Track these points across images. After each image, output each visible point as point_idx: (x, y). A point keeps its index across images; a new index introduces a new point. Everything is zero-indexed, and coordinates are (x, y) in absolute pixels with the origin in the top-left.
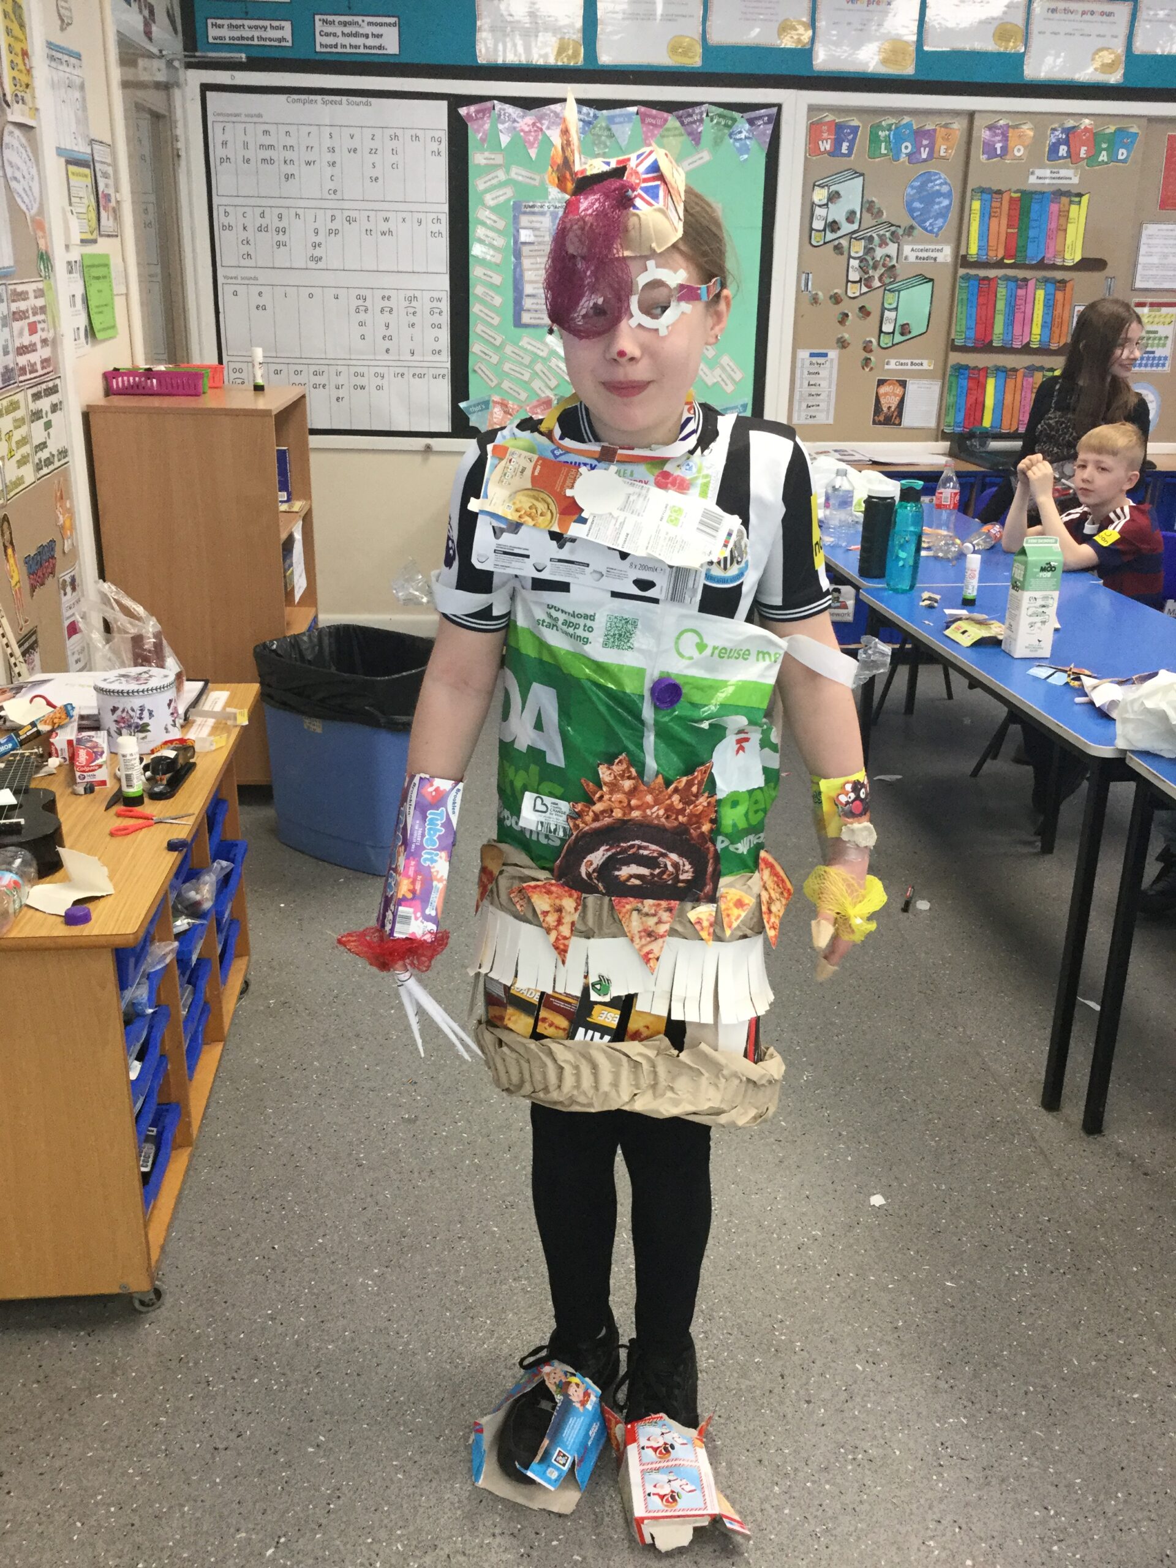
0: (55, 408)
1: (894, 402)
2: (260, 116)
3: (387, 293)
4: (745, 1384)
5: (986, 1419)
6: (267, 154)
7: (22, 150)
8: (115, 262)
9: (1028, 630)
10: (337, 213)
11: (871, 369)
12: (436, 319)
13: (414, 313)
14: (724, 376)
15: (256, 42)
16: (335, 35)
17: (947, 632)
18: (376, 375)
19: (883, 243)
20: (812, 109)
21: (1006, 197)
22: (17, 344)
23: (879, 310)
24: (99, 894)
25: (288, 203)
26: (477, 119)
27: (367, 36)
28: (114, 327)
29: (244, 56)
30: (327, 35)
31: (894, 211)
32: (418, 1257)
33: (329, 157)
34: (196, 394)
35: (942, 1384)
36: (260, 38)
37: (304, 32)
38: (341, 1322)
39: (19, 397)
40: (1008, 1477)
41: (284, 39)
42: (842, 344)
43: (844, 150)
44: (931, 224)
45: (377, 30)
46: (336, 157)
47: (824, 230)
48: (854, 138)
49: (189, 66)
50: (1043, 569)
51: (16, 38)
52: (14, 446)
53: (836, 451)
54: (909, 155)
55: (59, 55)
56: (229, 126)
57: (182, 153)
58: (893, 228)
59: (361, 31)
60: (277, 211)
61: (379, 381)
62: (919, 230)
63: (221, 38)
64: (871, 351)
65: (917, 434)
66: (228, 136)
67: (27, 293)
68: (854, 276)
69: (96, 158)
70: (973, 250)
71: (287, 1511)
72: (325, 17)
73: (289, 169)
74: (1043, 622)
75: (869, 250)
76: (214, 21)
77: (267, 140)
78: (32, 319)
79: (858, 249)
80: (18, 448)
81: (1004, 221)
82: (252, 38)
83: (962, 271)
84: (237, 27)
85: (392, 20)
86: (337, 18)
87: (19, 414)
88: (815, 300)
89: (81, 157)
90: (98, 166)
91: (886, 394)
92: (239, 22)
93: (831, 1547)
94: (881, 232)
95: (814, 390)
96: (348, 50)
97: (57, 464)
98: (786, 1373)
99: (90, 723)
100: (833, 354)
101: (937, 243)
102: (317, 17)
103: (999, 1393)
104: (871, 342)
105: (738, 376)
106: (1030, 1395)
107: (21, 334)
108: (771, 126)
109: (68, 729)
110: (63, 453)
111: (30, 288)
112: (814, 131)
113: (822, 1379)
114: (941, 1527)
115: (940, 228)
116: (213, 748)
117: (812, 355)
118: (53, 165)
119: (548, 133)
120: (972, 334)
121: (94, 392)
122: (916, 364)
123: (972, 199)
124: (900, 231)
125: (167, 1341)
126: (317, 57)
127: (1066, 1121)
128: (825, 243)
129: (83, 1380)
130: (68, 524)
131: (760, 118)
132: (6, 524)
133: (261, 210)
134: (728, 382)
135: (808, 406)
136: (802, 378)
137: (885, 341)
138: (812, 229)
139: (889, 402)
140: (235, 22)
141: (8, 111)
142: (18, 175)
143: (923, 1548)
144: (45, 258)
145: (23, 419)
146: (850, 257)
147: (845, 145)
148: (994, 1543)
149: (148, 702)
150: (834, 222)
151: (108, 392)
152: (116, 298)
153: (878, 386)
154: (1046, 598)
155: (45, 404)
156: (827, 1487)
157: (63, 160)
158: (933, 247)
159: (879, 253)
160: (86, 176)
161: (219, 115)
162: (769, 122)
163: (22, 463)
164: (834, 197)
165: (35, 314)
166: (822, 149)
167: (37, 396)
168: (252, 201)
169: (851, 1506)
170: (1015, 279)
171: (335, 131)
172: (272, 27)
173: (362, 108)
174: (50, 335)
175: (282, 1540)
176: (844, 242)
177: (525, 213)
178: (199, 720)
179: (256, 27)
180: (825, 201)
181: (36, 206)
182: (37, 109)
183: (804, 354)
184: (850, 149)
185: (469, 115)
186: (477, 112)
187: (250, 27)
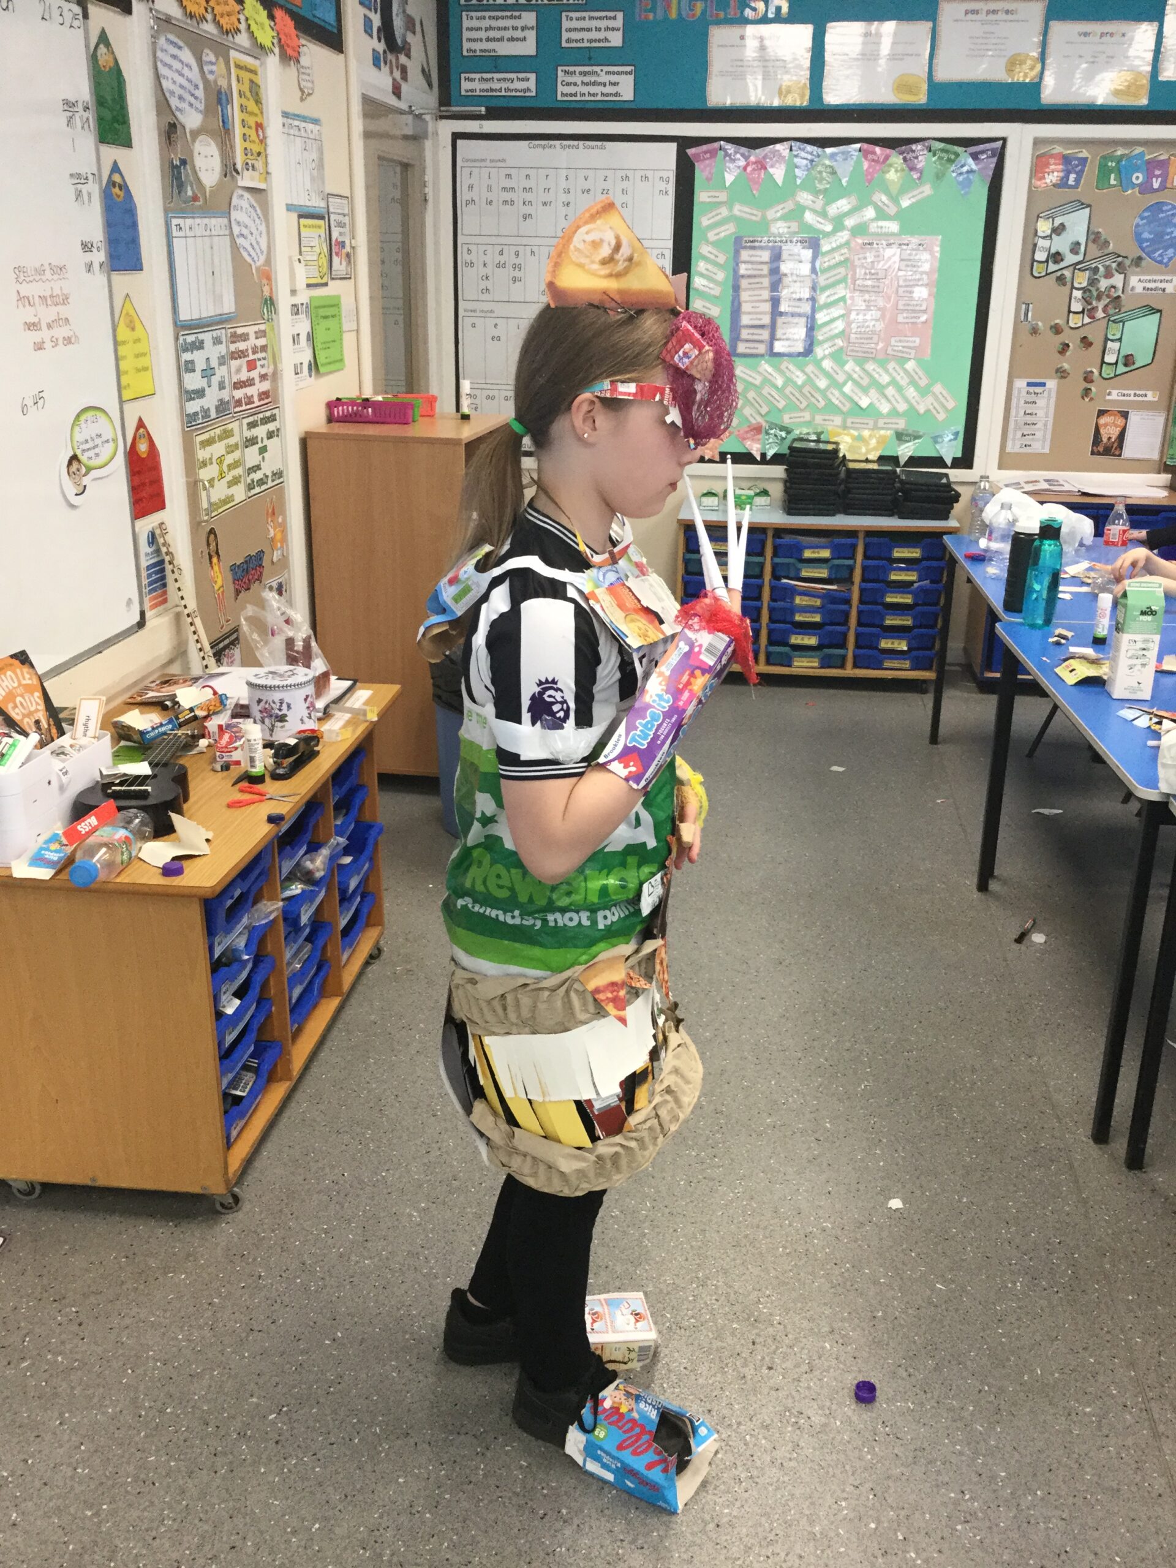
0: (270, 435)
1: (1115, 433)
2: (504, 161)
4: (717, 1344)
5: (933, 1407)
6: (507, 196)
7: (250, 209)
8: (347, 303)
9: (1128, 672)
11: (1091, 399)
14: (936, 404)
15: (503, 93)
16: (575, 84)
17: (1057, 670)
19: (1108, 275)
20: (1037, 142)
22: (235, 380)
23: (1102, 339)
24: (197, 853)
25: (525, 241)
26: (705, 159)
27: (605, 85)
28: (341, 360)
29: (483, 109)
30: (568, 84)
31: (1122, 243)
32: (462, 1199)
33: (564, 198)
34: (405, 421)
35: (902, 1372)
36: (508, 90)
37: (547, 82)
38: (383, 1243)
39: (235, 426)
40: (936, 1460)
41: (529, 90)
42: (1062, 374)
43: (1071, 182)
44: (1160, 255)
45: (614, 78)
46: (570, 198)
47: (1047, 261)
48: (1082, 171)
49: (442, 117)
50: (1143, 613)
51: (252, 114)
52: (225, 469)
53: (1046, 481)
54: (1140, 185)
55: (296, 123)
56: (475, 171)
57: (430, 197)
58: (1120, 259)
59: (599, 80)
60: (513, 249)
62: (1147, 262)
63: (472, 91)
64: (1092, 381)
65: (1138, 466)
66: (474, 180)
67: (248, 334)
68: (1076, 306)
69: (331, 210)
71: (294, 1387)
72: (567, 68)
73: (527, 210)
74: (1144, 665)
75: (1093, 282)
76: (467, 75)
77: (508, 184)
78: (251, 357)
79: (1082, 280)
80: (229, 470)
82: (500, 90)
84: (487, 80)
85: (629, 69)
86: (578, 69)
87: (232, 441)
88: (1034, 331)
89: (317, 211)
90: (332, 217)
91: (1106, 425)
92: (489, 76)
93: (750, 1492)
94: (1107, 263)
95: (1029, 419)
96: (587, 98)
97: (270, 484)
98: (757, 1341)
99: (242, 712)
100: (1052, 384)
101: (1167, 273)
102: (560, 68)
103: (954, 1387)
104: (1092, 372)
105: (950, 405)
106: (983, 1393)
107: (238, 371)
108: (995, 160)
109: (222, 716)
110: (278, 474)
111: (251, 330)
112: (1039, 166)
113: (789, 1350)
114: (857, 1492)
115: (1170, 259)
116: (339, 739)
117: (1029, 384)
118: (284, 223)
119: (771, 170)
121: (315, 419)
122: (1139, 395)
124: (1127, 262)
125: (236, 1240)
126: (558, 106)
127: (1112, 1155)
128: (1047, 274)
129: (162, 1260)
130: (279, 536)
131: (982, 152)
132: (212, 536)
133: (500, 248)
134: (940, 410)
135: (1023, 435)
136: (1017, 406)
137: (1107, 372)
138: (1033, 260)
139: (1110, 432)
140: (485, 76)
141: (239, 178)
142: (245, 232)
143: (836, 1506)
144: (270, 302)
145: (237, 445)
146: (1073, 287)
147: (1072, 177)
148: (903, 1513)
149: (287, 696)
150: (1058, 253)
151: (330, 419)
152: (346, 336)
153: (1098, 417)
154: (1146, 641)
155: (261, 431)
156: (763, 1441)
157: (295, 216)
158: (1162, 278)
159: (1104, 284)
160: (319, 227)
161: (467, 161)
162: (993, 156)
163: (235, 481)
164: (1059, 230)
165: (254, 353)
166: (1049, 181)
167: (252, 425)
168: (493, 240)
169: (779, 1461)
171: (571, 173)
172: (518, 79)
173: (596, 151)
174: (269, 370)
175: (285, 1409)
176: (1067, 273)
177: (745, 248)
178: (338, 715)
179: (504, 79)
180: (1049, 232)
181: (262, 258)
182: (268, 173)
183: (1020, 384)
184: (1078, 180)
185: (697, 155)
186: (705, 152)
187: (499, 80)
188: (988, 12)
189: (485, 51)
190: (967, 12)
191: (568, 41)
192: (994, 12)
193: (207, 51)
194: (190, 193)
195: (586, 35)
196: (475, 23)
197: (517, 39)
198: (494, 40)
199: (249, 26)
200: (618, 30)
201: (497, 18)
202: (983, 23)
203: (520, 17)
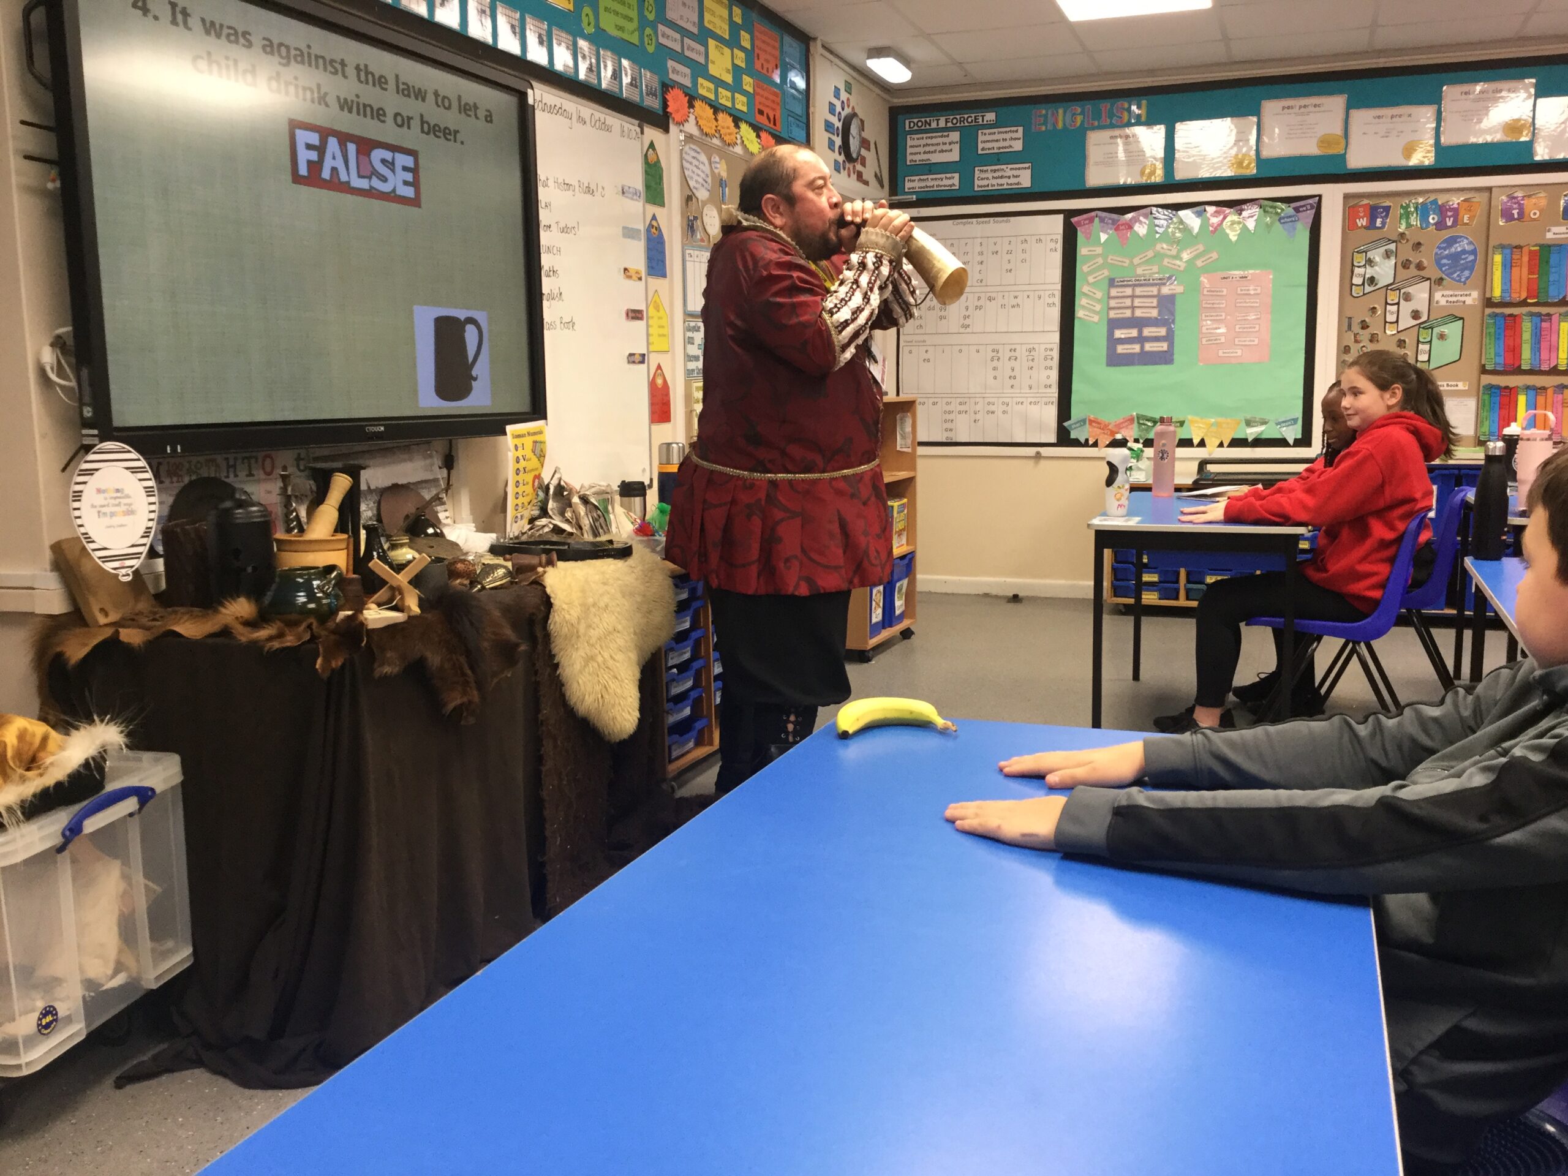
3: (1013, 347)
10: (982, 295)
12: (1049, 363)
13: (1033, 360)
15: (935, 188)
16: (988, 179)
18: (1003, 403)
20: (1347, 197)
21: (1526, 250)
23: (1414, 344)
26: (1085, 224)
27: (1009, 177)
29: (914, 198)
30: (982, 179)
33: (979, 258)
36: (938, 185)
37: (967, 178)
41: (954, 185)
43: (1378, 224)
44: (1458, 276)
45: (1016, 173)
46: (984, 257)
47: (1363, 284)
48: (1388, 215)
54: (1436, 224)
58: (1425, 280)
59: (1005, 174)
61: (1004, 408)
62: (1447, 281)
63: (913, 188)
68: (1391, 318)
70: (1497, 293)
72: (981, 168)
75: (1403, 298)
76: (909, 178)
79: (1391, 297)
81: (1525, 270)
82: (933, 186)
83: (1488, 311)
84: (924, 180)
85: (1027, 165)
86: (989, 168)
88: (1357, 338)
92: (925, 177)
94: (1414, 284)
96: (996, 188)
101: (1465, 289)
108: (1313, 211)
112: (1350, 212)
115: (1467, 278)
119: (1136, 228)
120: (1501, 360)
123: (1494, 253)
124: (1431, 282)
126: (976, 194)
128: (1364, 295)
131: (1302, 206)
138: (1351, 285)
140: (922, 177)
146: (1384, 304)
147: (1379, 221)
150: (1372, 278)
158: (1461, 293)
162: (1311, 208)
164: (1371, 259)
166: (1360, 225)
170: (1539, 315)
171: (984, 240)
172: (946, 178)
173: (1003, 224)
176: (1378, 293)
177: (1116, 286)
179: (936, 179)
180: (1364, 263)
184: (1384, 224)
185: (1079, 222)
186: (1085, 220)
187: (932, 179)
188: (1300, 107)
189: (923, 160)
190: (1284, 108)
191: (983, 149)
192: (1305, 106)
193: (714, 155)
194: (699, 237)
195: (995, 145)
196: (916, 142)
197: (946, 151)
198: (929, 152)
199: (743, 142)
200: (1019, 139)
201: (932, 138)
202: (1297, 114)
203: (948, 136)
